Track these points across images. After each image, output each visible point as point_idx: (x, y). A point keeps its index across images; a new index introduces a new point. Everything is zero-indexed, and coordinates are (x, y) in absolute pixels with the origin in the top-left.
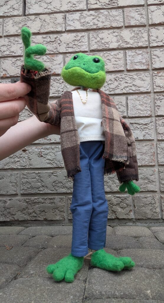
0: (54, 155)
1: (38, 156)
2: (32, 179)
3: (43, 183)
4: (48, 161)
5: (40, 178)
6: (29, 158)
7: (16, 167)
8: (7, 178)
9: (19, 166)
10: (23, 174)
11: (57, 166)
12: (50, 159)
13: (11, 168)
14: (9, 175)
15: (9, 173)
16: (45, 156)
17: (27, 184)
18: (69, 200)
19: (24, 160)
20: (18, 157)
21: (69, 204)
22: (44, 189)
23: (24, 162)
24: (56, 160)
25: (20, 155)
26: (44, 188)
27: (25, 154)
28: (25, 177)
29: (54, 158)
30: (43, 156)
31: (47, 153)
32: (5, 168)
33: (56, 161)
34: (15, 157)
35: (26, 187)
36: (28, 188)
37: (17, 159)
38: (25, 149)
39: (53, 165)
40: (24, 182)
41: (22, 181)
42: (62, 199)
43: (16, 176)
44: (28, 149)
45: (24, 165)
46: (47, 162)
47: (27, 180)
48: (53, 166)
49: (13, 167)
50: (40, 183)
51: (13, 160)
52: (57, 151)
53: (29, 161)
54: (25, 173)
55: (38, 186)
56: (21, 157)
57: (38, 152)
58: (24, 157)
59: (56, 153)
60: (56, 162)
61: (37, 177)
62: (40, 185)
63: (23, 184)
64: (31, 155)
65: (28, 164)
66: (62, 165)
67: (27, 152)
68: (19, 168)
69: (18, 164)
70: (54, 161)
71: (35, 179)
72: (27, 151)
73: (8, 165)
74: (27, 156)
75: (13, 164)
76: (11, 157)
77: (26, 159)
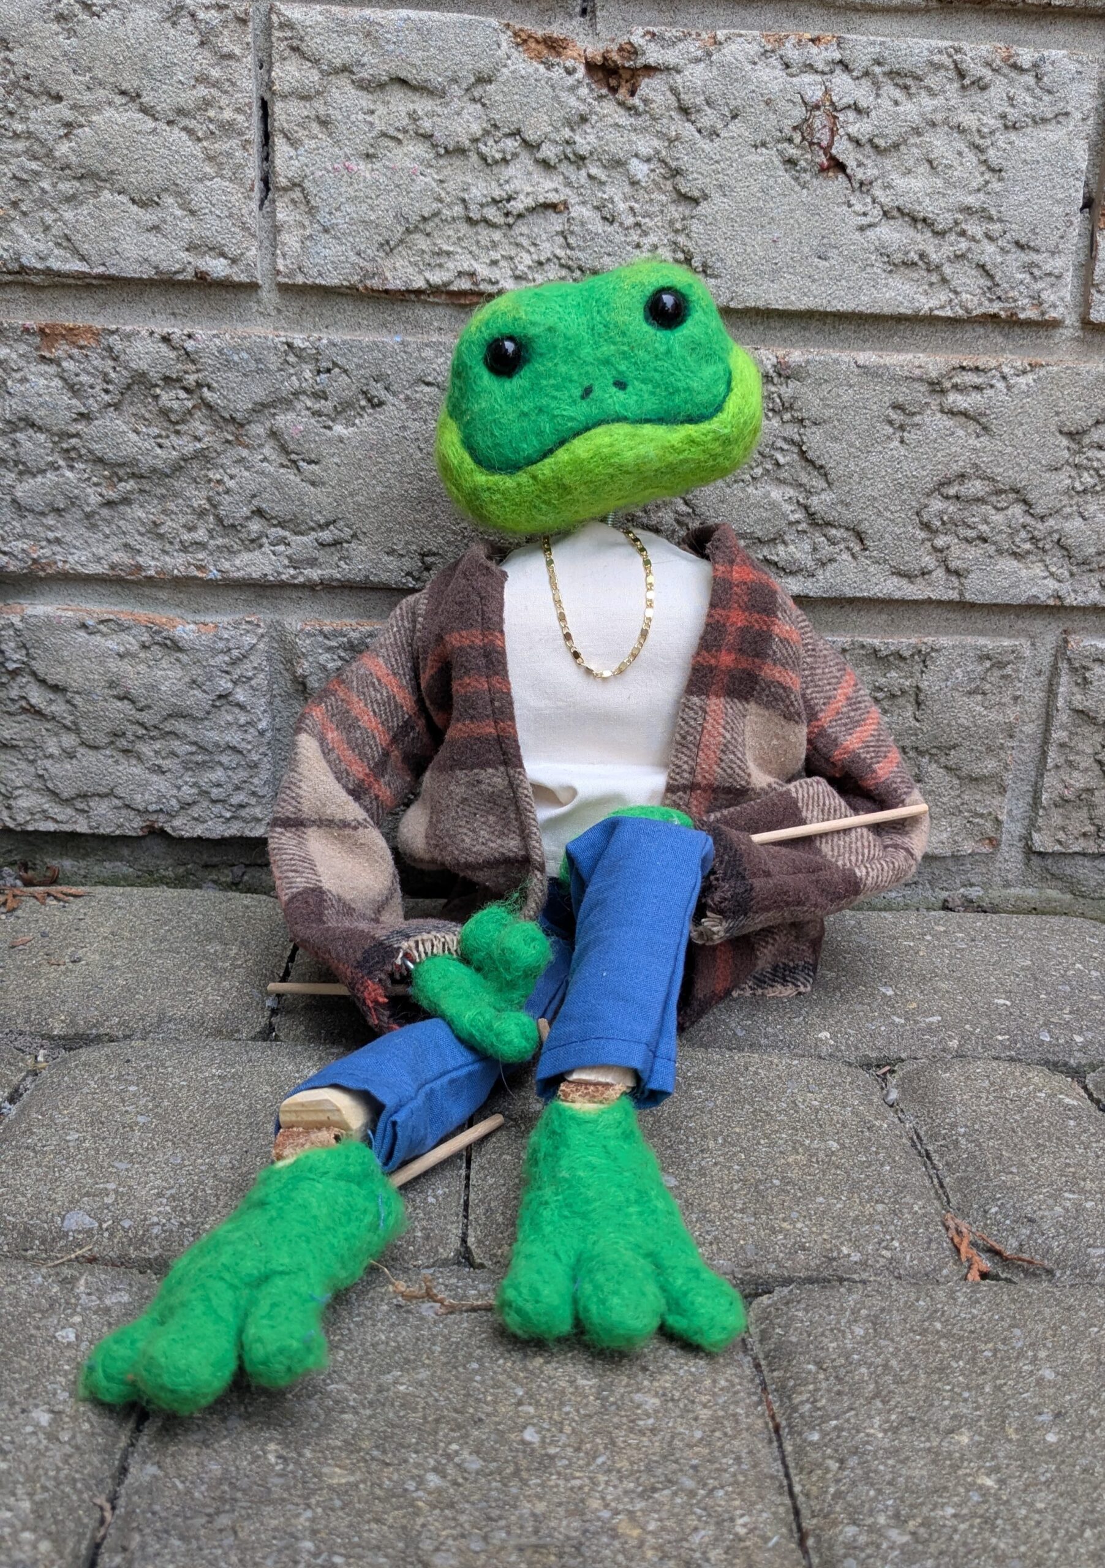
0: (971, 158)
1: (791, 162)
3: (819, 483)
4: (893, 234)
5: (792, 431)
6: (676, 172)
11: (995, 308)
12: (928, 208)
13: (465, 284)
16: (872, 172)
19: (616, 192)
20: (548, 151)
22: (827, 550)
23: (610, 220)
24: (997, 227)
25: (569, 124)
26: (832, 542)
27: (622, 118)
29: (971, 200)
30: (851, 164)
31: (893, 133)
32: (394, 282)
33: (990, 248)
34: (511, 144)
37: (527, 183)
38: (633, 51)
39: (944, 281)
44: (670, 56)
46: (883, 252)
48: (943, 296)
49: (483, 271)
50: (791, 492)
51: (480, 189)
52: (1013, 114)
53: (676, 212)
55: (761, 521)
56: (581, 161)
57: (799, 113)
58: (618, 163)
59: (1001, 139)
60: (989, 252)
62: (787, 508)
64: (706, 145)
66: (1049, 296)
67: (651, 88)
70: (964, 245)
72: (648, 87)
73: (423, 243)
74: (645, 145)
75: (485, 235)
76: (461, 151)
77: (634, 183)
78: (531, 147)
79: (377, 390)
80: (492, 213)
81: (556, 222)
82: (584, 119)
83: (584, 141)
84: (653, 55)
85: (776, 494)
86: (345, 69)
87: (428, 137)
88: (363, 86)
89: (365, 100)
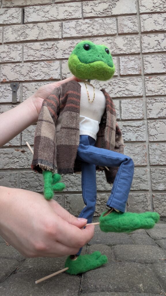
2: (31, 179)
3: (41, 182)
5: (38, 178)
6: (27, 158)
7: (15, 167)
8: (6, 178)
9: (18, 166)
10: (22, 174)
13: (11, 168)
14: (9, 174)
15: (8, 173)
17: (25, 184)
18: (65, 199)
19: (23, 160)
20: (17, 158)
21: (66, 202)
22: (42, 188)
23: (22, 162)
25: (19, 155)
27: (24, 155)
28: (24, 176)
32: (5, 168)
34: (14, 157)
35: (24, 186)
36: (26, 187)
37: (16, 160)
40: (23, 181)
41: (21, 181)
42: (59, 198)
43: (15, 176)
44: (27, 150)
45: (22, 166)
47: (26, 180)
49: (12, 167)
50: (38, 183)
51: (12, 161)
53: (28, 161)
54: (24, 173)
55: (36, 185)
56: (20, 158)
58: (23, 158)
61: (35, 177)
62: (38, 184)
63: (22, 183)
64: (30, 156)
65: (27, 164)
67: (26, 152)
68: (18, 168)
69: (17, 165)
71: (33, 179)
72: (25, 152)
73: (8, 165)
74: (25, 157)
75: (13, 164)
76: (11, 158)
77: (24, 159)
78: (16, 157)
79: (3, 177)
80: (13, 162)
81: (18, 163)
82: (20, 155)
83: (20, 157)
84: (25, 150)
85: (37, 183)
86: (2, 153)
87: (8, 157)
88: (3, 154)
89: (3, 155)
